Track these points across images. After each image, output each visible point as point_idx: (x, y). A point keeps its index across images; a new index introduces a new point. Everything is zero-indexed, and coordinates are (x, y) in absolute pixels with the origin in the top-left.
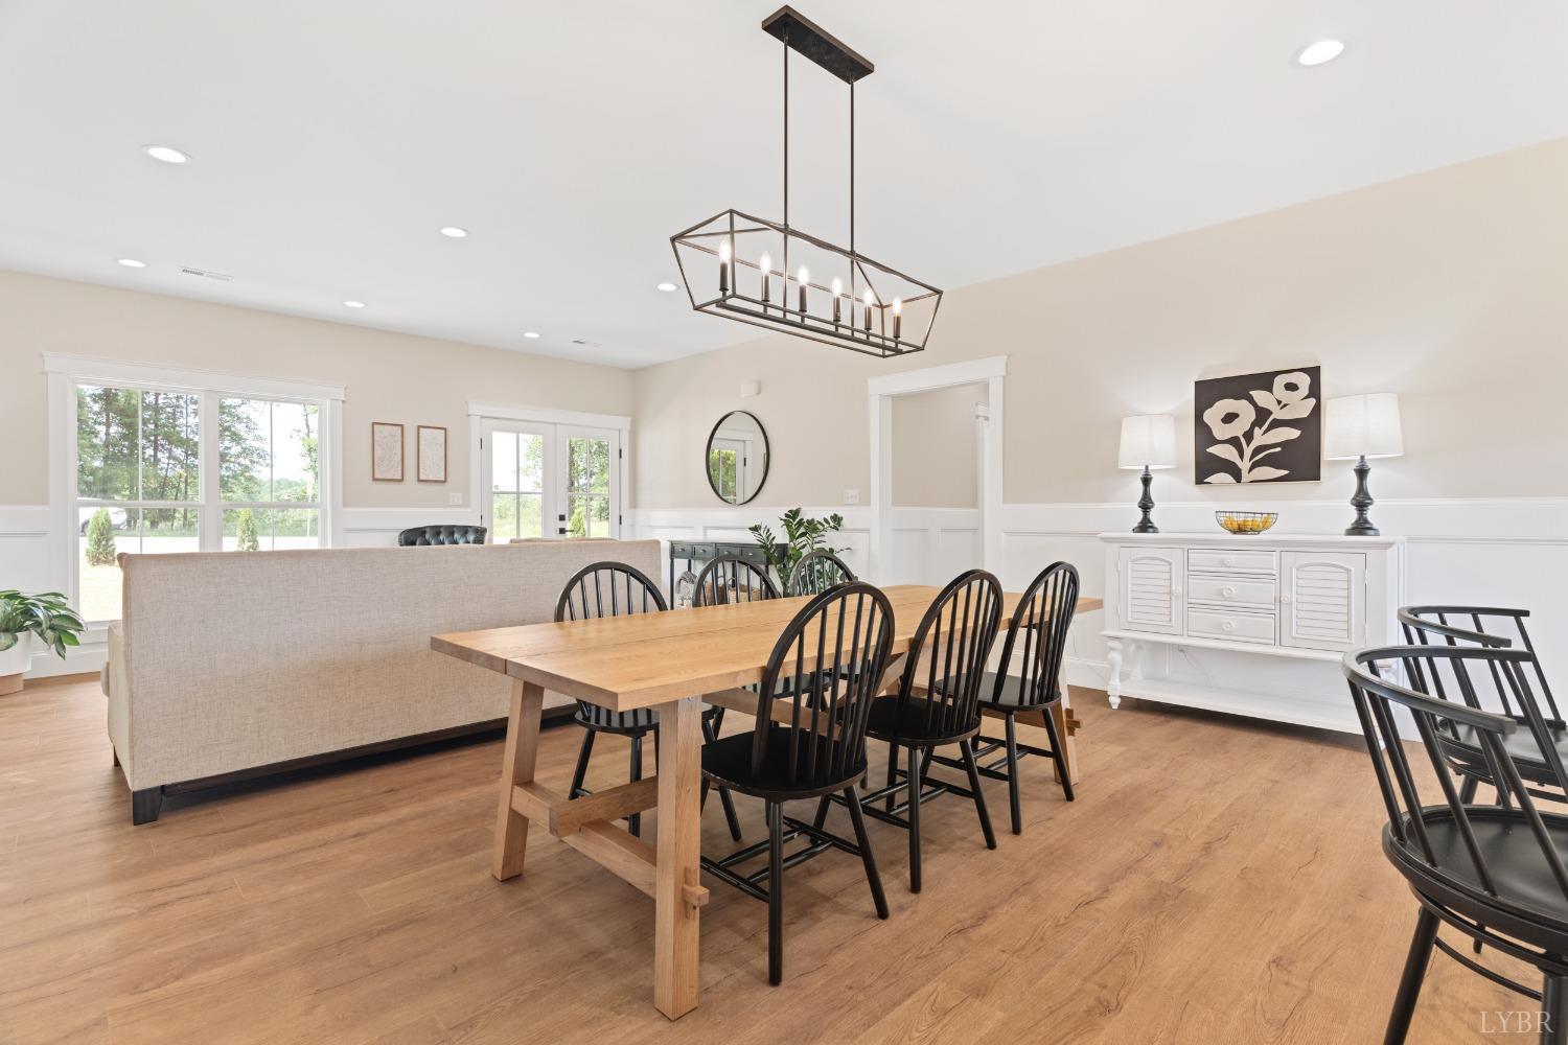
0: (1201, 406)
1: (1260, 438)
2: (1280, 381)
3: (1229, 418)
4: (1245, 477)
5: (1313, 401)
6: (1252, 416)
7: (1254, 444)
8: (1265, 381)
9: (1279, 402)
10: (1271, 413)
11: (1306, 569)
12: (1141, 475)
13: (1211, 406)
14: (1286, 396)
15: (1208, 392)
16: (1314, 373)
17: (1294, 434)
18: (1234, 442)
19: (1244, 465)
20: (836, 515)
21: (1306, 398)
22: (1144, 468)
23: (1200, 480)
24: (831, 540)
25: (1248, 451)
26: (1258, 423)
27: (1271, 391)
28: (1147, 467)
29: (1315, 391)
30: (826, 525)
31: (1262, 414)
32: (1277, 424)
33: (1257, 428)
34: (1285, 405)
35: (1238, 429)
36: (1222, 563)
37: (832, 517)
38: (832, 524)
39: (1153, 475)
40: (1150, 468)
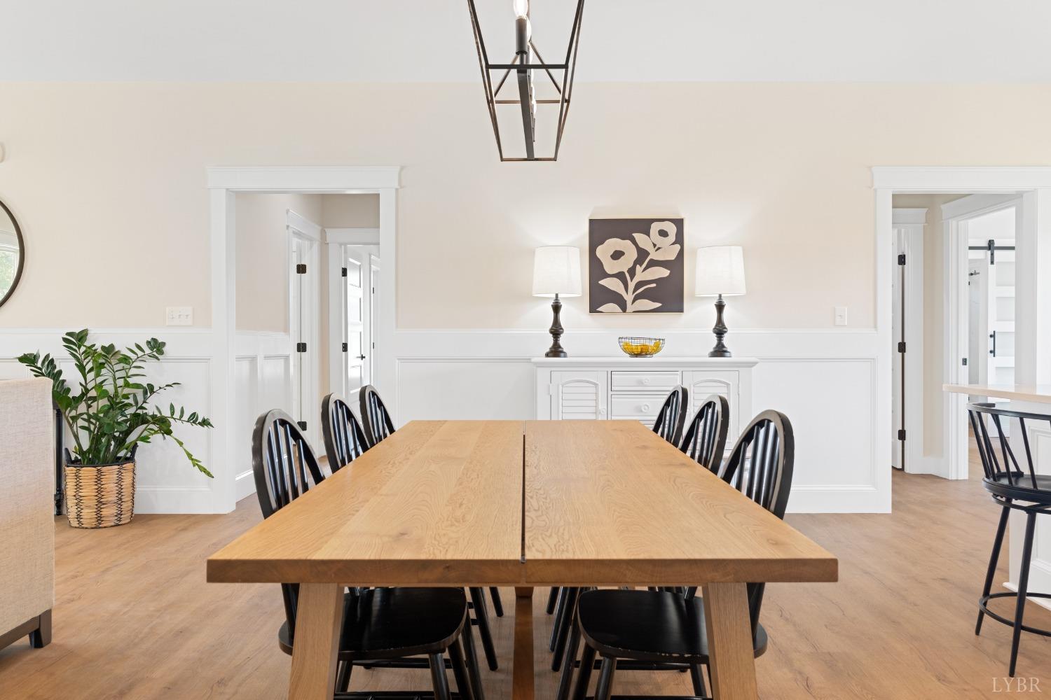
0: (594, 243)
1: (641, 275)
2: (655, 228)
3: (617, 255)
4: (630, 307)
5: (678, 247)
6: (635, 256)
7: (636, 280)
8: (644, 226)
9: (655, 245)
10: (649, 254)
11: (701, 384)
12: (552, 302)
13: (602, 243)
14: (659, 240)
15: (601, 230)
16: (679, 223)
17: (664, 273)
18: (620, 276)
19: (629, 297)
20: (154, 340)
21: (673, 244)
22: (554, 296)
23: (593, 309)
24: (150, 372)
25: (632, 285)
26: (639, 261)
27: (648, 235)
28: (557, 295)
29: (679, 239)
30: (140, 354)
31: (642, 254)
32: (653, 263)
33: (638, 266)
34: (659, 248)
35: (624, 265)
36: (641, 383)
37: (148, 343)
38: (148, 351)
39: (562, 303)
40: (559, 296)
